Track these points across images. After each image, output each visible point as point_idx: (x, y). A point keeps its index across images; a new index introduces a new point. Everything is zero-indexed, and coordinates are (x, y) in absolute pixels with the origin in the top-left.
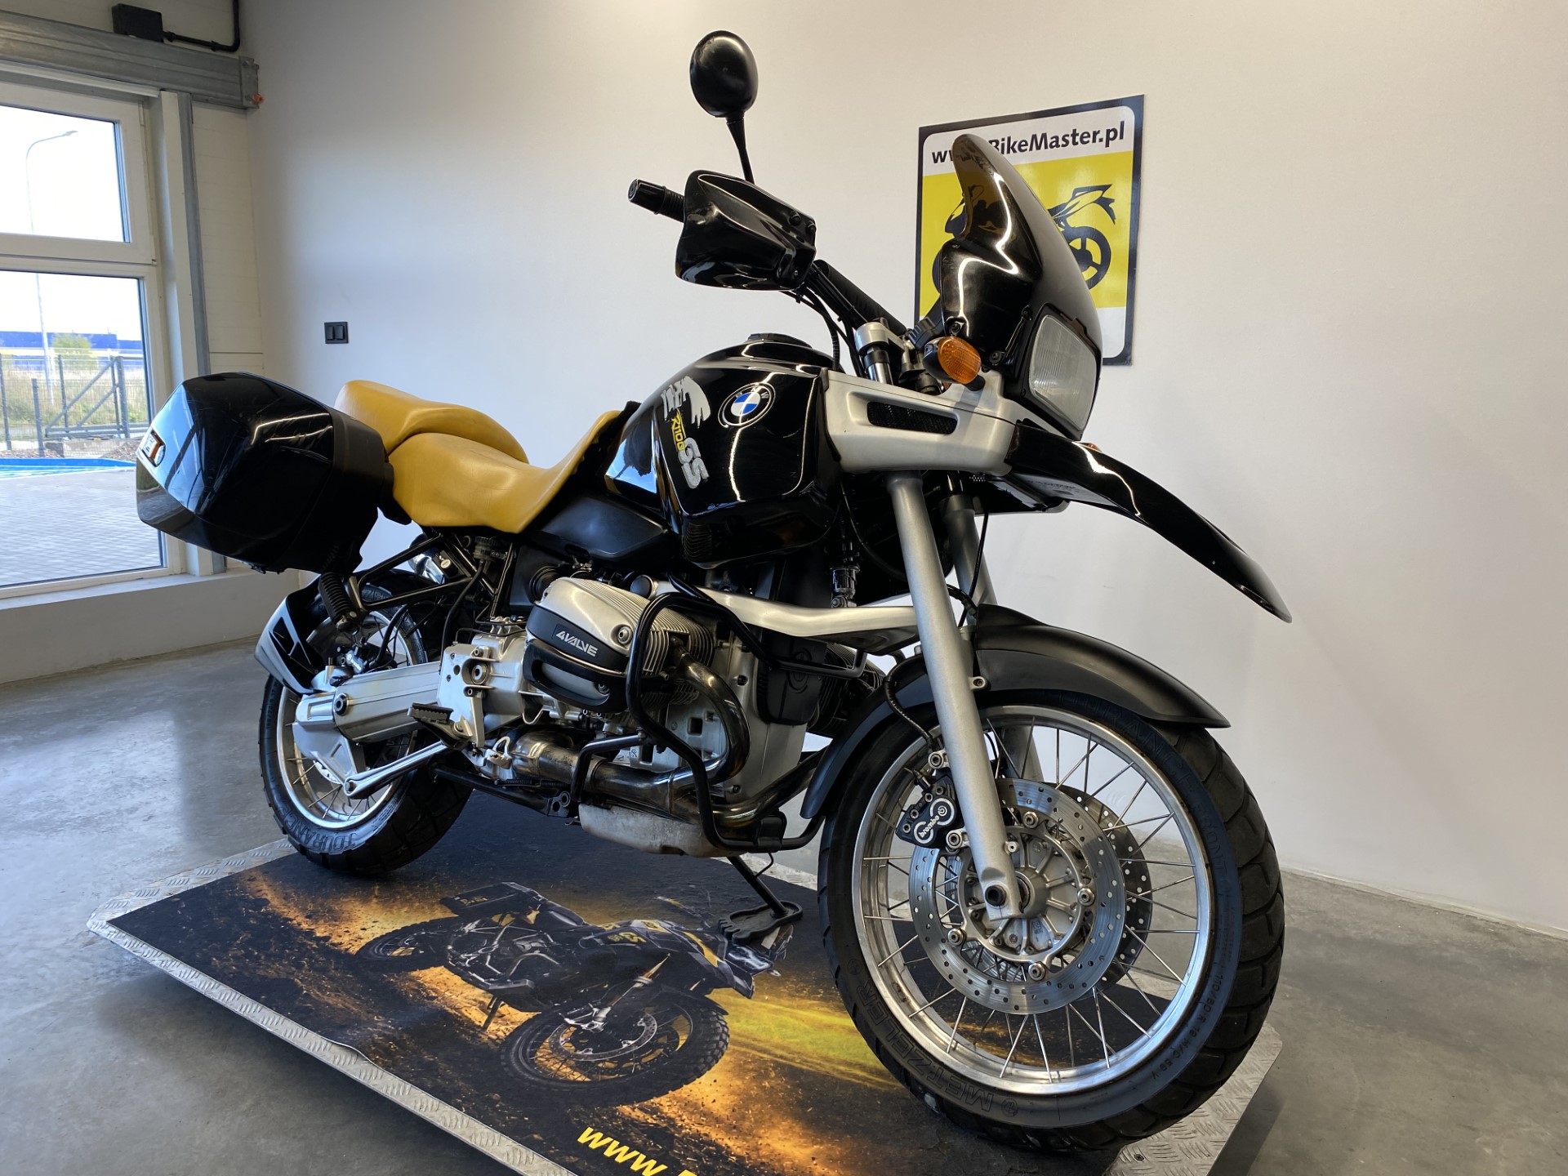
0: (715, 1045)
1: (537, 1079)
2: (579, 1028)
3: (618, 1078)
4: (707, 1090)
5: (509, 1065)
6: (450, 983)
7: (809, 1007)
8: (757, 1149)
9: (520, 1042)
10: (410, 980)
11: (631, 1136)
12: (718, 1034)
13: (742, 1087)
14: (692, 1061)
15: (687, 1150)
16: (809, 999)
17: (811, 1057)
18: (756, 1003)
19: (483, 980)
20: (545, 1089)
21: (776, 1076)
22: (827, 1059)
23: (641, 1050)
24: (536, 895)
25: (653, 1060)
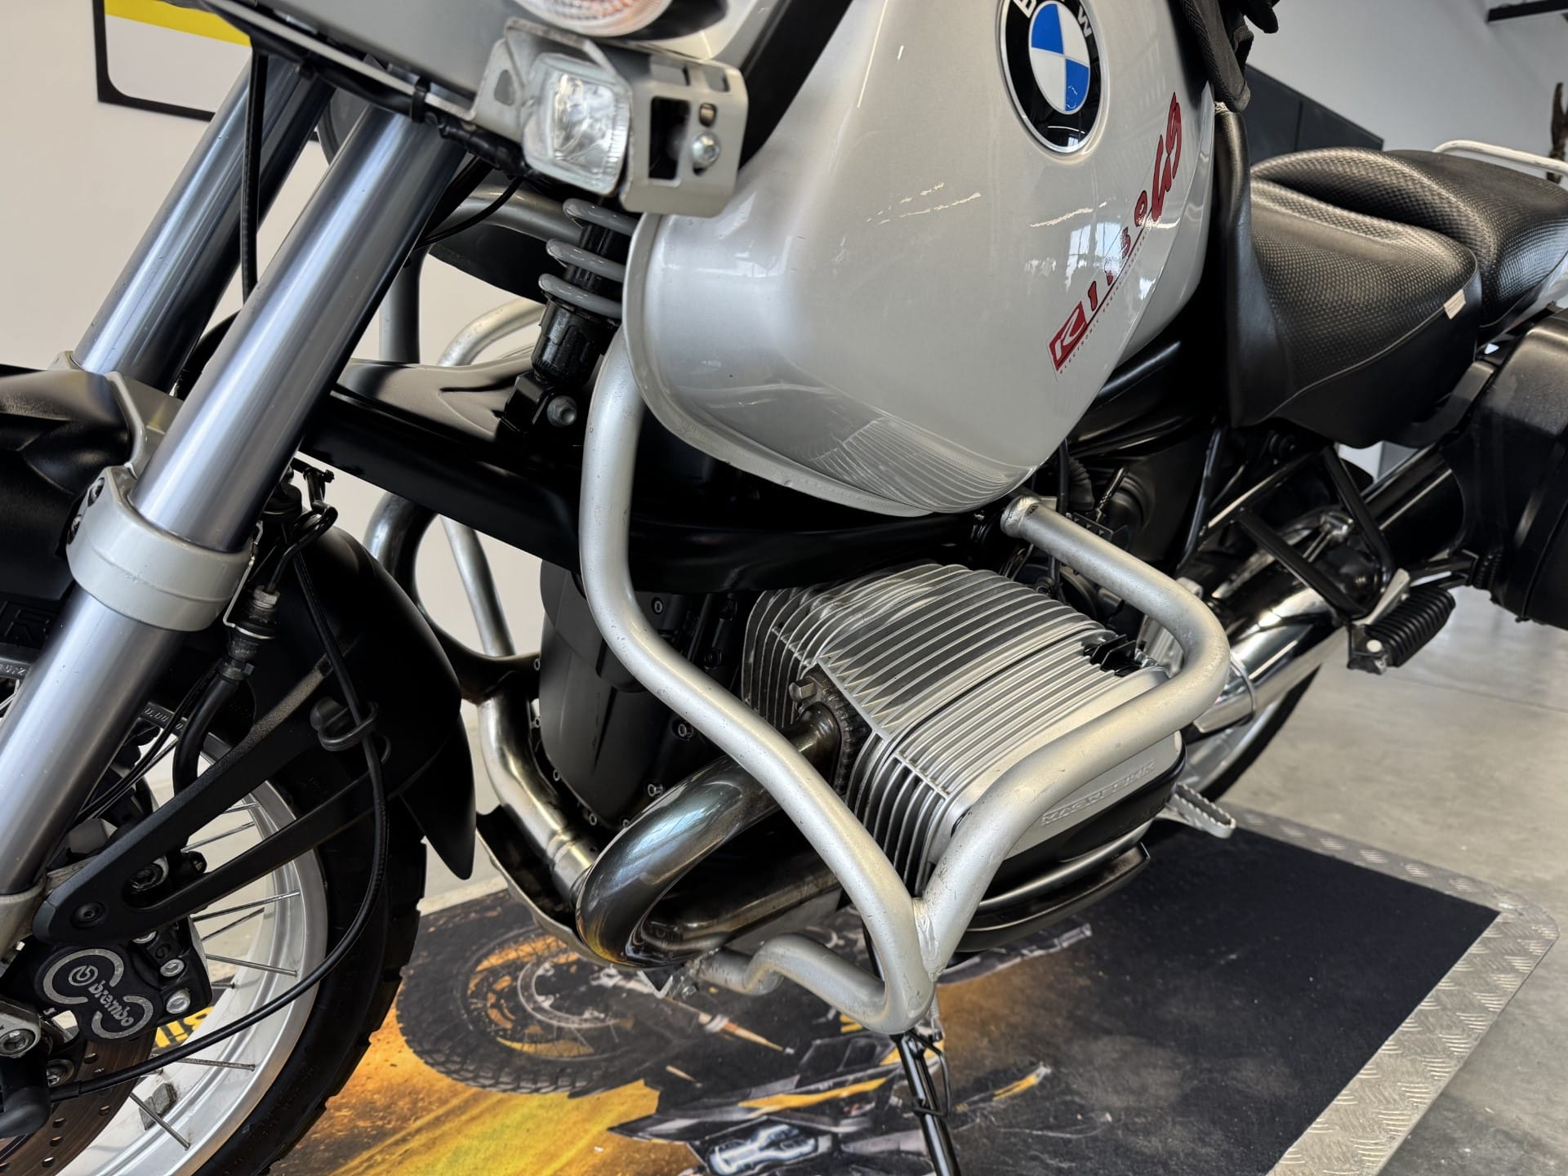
12: (516, 1080)
23: (518, 1009)
24: (1040, 948)
25: (487, 1016)
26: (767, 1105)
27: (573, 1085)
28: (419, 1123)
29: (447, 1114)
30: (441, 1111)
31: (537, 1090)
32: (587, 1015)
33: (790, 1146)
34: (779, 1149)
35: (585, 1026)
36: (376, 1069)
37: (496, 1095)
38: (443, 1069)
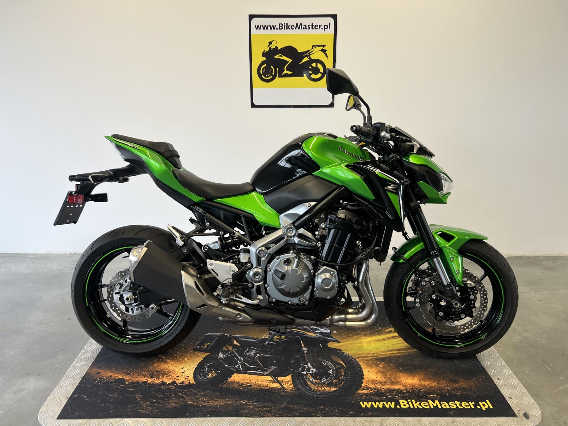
0: (352, 361)
1: (324, 396)
2: (309, 373)
3: (344, 384)
4: (370, 375)
5: (309, 395)
6: (247, 378)
8: (406, 385)
9: (301, 386)
10: (233, 383)
11: (373, 399)
12: (348, 357)
13: (377, 370)
14: (355, 369)
15: (392, 395)
18: (343, 343)
19: (257, 372)
20: (331, 397)
21: (380, 363)
23: (337, 372)
24: (225, 335)
25: (344, 373)
27: (340, 352)
28: (369, 358)
30: (365, 358)
31: (346, 354)
34: (319, 329)
36: (372, 372)
37: (353, 357)
38: (360, 366)
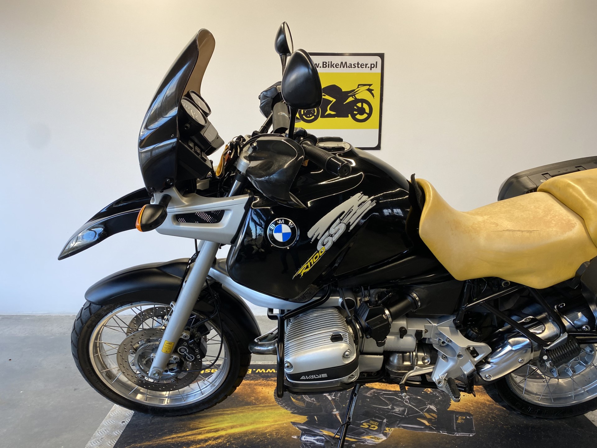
0: (282, 402)
4: (268, 390)
7: (266, 428)
12: (286, 405)
13: (259, 395)
16: (270, 431)
17: (247, 411)
21: (252, 401)
22: (242, 412)
24: (448, 433)
26: (326, 433)
27: (294, 411)
29: (269, 406)
30: (267, 405)
31: (286, 409)
32: (312, 399)
33: (320, 442)
34: (318, 442)
35: (309, 401)
36: (265, 393)
37: (279, 406)
38: (275, 398)
